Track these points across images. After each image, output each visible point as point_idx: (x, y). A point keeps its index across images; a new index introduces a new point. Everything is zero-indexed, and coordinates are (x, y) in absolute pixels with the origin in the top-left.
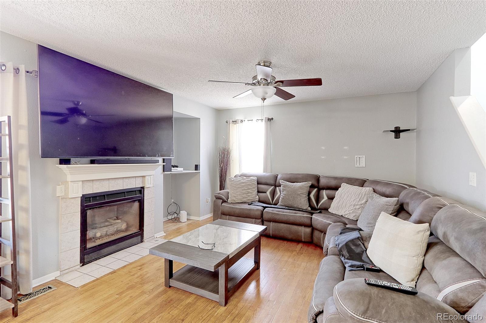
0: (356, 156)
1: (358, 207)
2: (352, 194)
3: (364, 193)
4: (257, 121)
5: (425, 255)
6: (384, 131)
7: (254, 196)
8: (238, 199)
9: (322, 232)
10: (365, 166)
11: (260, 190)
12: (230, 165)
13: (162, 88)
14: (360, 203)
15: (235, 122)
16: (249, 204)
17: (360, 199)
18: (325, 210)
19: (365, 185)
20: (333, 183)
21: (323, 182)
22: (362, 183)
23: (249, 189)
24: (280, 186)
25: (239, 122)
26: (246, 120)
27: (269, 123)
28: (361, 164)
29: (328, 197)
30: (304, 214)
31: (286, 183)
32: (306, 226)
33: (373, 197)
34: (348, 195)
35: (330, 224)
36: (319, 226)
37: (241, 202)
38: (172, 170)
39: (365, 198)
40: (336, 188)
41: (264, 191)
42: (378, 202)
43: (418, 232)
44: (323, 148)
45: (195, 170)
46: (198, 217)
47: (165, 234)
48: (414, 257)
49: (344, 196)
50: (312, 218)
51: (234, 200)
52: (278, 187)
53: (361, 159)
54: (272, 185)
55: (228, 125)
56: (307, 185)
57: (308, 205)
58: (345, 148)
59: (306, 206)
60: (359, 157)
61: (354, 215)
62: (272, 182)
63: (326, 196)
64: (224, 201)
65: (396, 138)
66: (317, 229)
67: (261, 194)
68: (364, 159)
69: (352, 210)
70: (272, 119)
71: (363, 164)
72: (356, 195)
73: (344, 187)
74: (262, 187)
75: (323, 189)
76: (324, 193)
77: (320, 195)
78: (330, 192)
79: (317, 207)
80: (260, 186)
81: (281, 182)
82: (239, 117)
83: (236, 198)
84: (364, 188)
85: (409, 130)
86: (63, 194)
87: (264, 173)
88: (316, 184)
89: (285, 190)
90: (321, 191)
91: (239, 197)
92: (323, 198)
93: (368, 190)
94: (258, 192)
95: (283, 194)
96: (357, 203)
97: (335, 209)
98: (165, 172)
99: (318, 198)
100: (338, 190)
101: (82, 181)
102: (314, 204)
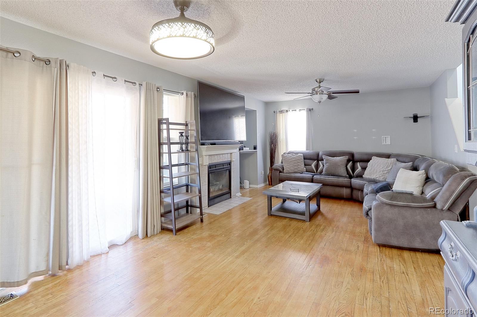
0: (382, 137)
1: (386, 172)
2: (381, 164)
3: (390, 163)
4: (300, 111)
5: (423, 187)
6: (404, 117)
7: (302, 167)
8: (291, 170)
9: (359, 190)
10: (390, 144)
11: (306, 164)
12: (278, 145)
13: (238, 92)
14: (387, 169)
15: (281, 112)
16: (300, 173)
17: (387, 167)
18: (360, 176)
19: (390, 157)
20: (365, 157)
21: (357, 157)
22: (388, 156)
23: (299, 162)
24: (323, 160)
25: (285, 112)
26: (291, 110)
27: (309, 112)
28: (387, 142)
29: (361, 167)
30: (345, 179)
31: (328, 157)
32: (346, 187)
33: (396, 164)
34: (378, 165)
35: (366, 183)
36: (357, 187)
37: (294, 172)
38: (244, 149)
39: (391, 166)
40: (368, 161)
41: (310, 164)
42: (399, 166)
43: (419, 175)
44: (355, 131)
45: (254, 149)
46: (256, 185)
47: (241, 195)
48: (417, 187)
49: (375, 166)
50: (351, 181)
51: (288, 171)
52: (320, 161)
53: (386, 138)
54: (315, 160)
55: (276, 115)
56: (344, 159)
57: (346, 173)
58: (374, 130)
59: (345, 174)
60: (385, 137)
61: (383, 177)
62: (316, 158)
63: (360, 167)
64: (280, 172)
65: (414, 122)
66: (356, 189)
67: (307, 166)
68: (389, 138)
69: (381, 174)
70: (312, 109)
71: (388, 142)
72: (384, 164)
73: (374, 159)
74: (308, 161)
75: (357, 161)
76: (358, 165)
77: (356, 166)
78: (364, 164)
79: (353, 175)
80: (305, 160)
81: (324, 157)
82: (284, 108)
83: (290, 169)
84: (390, 159)
85: (424, 116)
86: (202, 163)
87: (308, 151)
88: (351, 159)
89: (328, 162)
90: (356, 163)
91: (292, 169)
92: (358, 168)
93: (393, 161)
94: (305, 165)
95: (326, 165)
96: (385, 170)
97: (368, 174)
98: (241, 151)
99: (354, 169)
100: (369, 161)
101: (209, 155)
102: (350, 173)
